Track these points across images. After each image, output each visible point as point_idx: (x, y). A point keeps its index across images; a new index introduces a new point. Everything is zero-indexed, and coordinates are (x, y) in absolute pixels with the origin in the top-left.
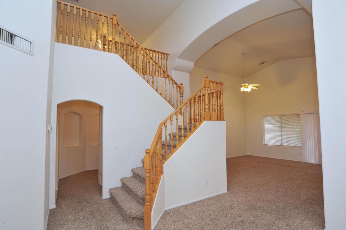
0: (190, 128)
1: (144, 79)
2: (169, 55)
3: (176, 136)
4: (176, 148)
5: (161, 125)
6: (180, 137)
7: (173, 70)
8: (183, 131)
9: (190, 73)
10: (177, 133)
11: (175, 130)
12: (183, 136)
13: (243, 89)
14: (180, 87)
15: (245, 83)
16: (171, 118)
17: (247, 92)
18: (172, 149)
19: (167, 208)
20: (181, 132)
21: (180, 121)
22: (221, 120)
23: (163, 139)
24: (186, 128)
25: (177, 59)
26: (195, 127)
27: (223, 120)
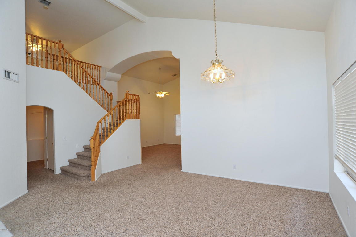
0: (117, 124)
1: (84, 90)
2: (101, 67)
3: (108, 130)
4: (108, 137)
5: (98, 122)
6: (110, 130)
7: (104, 80)
8: (112, 126)
9: (118, 82)
10: (109, 127)
11: (108, 126)
12: (112, 129)
13: (158, 95)
14: (110, 95)
15: (160, 90)
16: (104, 118)
17: (161, 97)
18: (106, 137)
19: (103, 173)
20: (111, 127)
21: (110, 119)
22: (137, 119)
23: (100, 132)
24: (114, 124)
25: (108, 72)
26: (120, 124)
27: (139, 119)
